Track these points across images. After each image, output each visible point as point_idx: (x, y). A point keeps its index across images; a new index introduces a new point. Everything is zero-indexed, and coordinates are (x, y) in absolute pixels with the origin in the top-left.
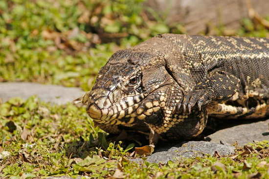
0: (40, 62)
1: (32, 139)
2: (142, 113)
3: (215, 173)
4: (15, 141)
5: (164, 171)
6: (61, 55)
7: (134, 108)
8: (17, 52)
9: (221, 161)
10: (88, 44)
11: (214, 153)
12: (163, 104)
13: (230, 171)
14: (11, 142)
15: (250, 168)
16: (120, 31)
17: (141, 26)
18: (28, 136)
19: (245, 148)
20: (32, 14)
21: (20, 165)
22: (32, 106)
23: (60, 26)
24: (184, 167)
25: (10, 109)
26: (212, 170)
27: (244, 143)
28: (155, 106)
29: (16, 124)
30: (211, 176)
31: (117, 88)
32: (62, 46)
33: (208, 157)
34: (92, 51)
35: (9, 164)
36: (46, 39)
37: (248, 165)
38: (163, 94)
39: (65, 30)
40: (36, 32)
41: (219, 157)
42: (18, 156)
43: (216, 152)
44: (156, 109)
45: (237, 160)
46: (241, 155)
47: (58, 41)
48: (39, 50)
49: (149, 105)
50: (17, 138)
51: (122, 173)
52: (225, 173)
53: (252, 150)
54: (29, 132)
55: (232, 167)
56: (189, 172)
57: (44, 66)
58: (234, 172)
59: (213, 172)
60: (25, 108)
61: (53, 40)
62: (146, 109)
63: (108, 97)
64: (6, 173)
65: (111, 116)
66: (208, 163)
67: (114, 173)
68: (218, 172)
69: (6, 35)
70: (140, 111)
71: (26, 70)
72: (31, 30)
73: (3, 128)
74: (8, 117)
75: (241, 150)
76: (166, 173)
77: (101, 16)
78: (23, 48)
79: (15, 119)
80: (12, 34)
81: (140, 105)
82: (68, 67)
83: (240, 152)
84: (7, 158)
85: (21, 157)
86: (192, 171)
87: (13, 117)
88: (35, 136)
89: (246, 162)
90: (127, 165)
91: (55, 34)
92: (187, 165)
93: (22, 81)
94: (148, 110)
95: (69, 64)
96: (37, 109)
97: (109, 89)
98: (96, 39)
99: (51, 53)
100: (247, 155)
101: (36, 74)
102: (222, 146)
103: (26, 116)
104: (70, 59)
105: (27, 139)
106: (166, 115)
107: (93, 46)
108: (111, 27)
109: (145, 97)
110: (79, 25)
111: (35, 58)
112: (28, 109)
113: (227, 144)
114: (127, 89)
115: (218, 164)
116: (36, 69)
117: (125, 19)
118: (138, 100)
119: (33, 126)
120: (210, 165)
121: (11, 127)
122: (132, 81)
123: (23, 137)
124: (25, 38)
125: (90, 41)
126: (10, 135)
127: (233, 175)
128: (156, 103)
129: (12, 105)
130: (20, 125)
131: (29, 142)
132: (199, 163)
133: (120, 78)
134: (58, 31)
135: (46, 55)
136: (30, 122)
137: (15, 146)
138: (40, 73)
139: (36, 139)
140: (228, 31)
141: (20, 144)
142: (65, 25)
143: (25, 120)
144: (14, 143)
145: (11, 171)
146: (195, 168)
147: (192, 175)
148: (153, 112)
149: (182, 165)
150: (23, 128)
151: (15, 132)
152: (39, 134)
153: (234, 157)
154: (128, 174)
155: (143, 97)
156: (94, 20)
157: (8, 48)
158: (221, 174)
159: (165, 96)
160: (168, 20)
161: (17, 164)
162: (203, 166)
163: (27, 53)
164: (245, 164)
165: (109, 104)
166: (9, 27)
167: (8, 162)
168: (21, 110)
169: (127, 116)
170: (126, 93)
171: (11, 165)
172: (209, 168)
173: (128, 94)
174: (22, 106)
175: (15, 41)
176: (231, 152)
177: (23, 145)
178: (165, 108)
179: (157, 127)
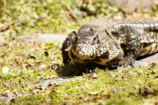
0: (60, 24)
1: (56, 59)
2: (99, 53)
3: (139, 75)
4: (48, 60)
5: (116, 74)
6: (69, 21)
7: (96, 51)
8: (50, 20)
9: (142, 70)
10: (81, 16)
11: (138, 66)
12: (108, 49)
13: (146, 74)
14: (46, 60)
15: (155, 73)
16: (96, 10)
17: (106, 8)
18: (54, 58)
19: (153, 64)
20: (56, 3)
21: (50, 71)
22: (56, 45)
23: (69, 8)
24: (125, 72)
25: (46, 46)
26: (138, 74)
27: (152, 61)
28: (104, 50)
29: (49, 53)
30: (137, 76)
31: (89, 43)
32: (70, 17)
33: (136, 68)
34: (84, 19)
35: (45, 71)
36: (62, 14)
37: (154, 72)
38: (107, 44)
39: (71, 10)
40: (58, 11)
41: (141, 68)
42: (49, 67)
43: (140, 66)
44: (105, 51)
45: (149, 69)
46: (151, 67)
47: (68, 15)
48: (59, 19)
49: (102, 49)
50: (49, 59)
51: (97, 75)
52: (144, 75)
53: (156, 65)
54: (54, 56)
55: (147, 72)
56: (127, 74)
57: (61, 26)
58: (148, 75)
59: (138, 75)
60: (53, 45)
61: (66, 14)
62: (101, 51)
63: (86, 47)
64: (44, 75)
65: (88, 56)
66: (136, 70)
67: (93, 75)
68: (140, 75)
69: (44, 12)
70: (98, 52)
71: (53, 28)
72: (56, 10)
73: (43, 54)
74: (45, 49)
75: (151, 65)
76: (117, 75)
77: (87, 3)
78: (53, 18)
79: (48, 50)
80: (47, 11)
81: (98, 50)
82: (72, 27)
83: (151, 66)
84: (44, 68)
85: (51, 68)
86: (129, 74)
87: (47, 49)
88: (57, 58)
89: (153, 70)
90: (99, 71)
91: (67, 12)
92: (126, 71)
93: (52, 33)
94: (102, 52)
95: (73, 25)
96: (58, 46)
97: (85, 43)
98: (85, 14)
99: (65, 21)
100: (154, 67)
101: (58, 30)
102: (142, 63)
103: (53, 49)
104: (73, 23)
105: (54, 59)
106: (109, 54)
107: (84, 17)
108: (92, 9)
109: (100, 46)
110: (77, 7)
111: (57, 23)
112: (54, 46)
113: (145, 62)
114: (92, 43)
115: (141, 71)
116: (58, 27)
117: (98, 5)
118: (97, 48)
119: (56, 53)
120: (137, 71)
121: (47, 54)
122: (95, 39)
123: (52, 58)
124: (53, 13)
125: (83, 15)
126: (46, 57)
127: (147, 76)
128: (105, 49)
129: (47, 44)
130: (51, 53)
131: (54, 61)
132: (132, 71)
133: (90, 38)
134: (68, 10)
135: (63, 21)
136: (55, 52)
137: (48, 62)
138: (59, 30)
139: (58, 59)
140: (145, 10)
141: (50, 62)
142: (71, 8)
143: (53, 51)
144: (48, 61)
145: (46, 74)
146: (130, 73)
147: (129, 76)
148: (104, 53)
149: (124, 71)
150: (52, 54)
151: (48, 56)
152: (59, 57)
153: (148, 68)
154: (100, 76)
155: (99, 46)
156: (85, 5)
157: (45, 18)
158: (142, 75)
159: (108, 45)
160: (119, 5)
161: (49, 71)
162: (134, 72)
163: (54, 20)
164: (153, 71)
165: (87, 50)
166: (46, 8)
167: (45, 70)
168: (51, 46)
169: (93, 55)
170: (92, 44)
171: (46, 71)
172: (136, 73)
173: (93, 45)
174: (52, 44)
175: (49, 15)
176: (147, 65)
177: (52, 62)
178: (109, 50)
179: (105, 59)
